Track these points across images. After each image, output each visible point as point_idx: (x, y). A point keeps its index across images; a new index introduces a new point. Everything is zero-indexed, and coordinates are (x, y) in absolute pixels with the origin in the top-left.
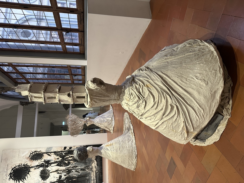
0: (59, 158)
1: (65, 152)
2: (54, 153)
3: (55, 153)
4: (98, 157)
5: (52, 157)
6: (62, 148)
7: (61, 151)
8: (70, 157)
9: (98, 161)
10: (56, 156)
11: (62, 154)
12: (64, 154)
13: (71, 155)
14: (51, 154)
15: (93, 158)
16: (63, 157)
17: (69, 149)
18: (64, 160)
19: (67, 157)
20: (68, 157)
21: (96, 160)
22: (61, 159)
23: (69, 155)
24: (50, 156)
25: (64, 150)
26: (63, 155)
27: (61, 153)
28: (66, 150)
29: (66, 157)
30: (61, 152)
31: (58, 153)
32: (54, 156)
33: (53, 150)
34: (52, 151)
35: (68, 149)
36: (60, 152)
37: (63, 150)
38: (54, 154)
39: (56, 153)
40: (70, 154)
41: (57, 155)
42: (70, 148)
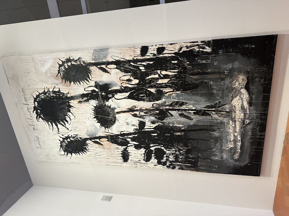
0: (132, 78)
1: (144, 63)
2: (115, 66)
3: (119, 64)
4: (257, 80)
5: (112, 76)
6: (134, 52)
7: (135, 58)
8: (162, 78)
9: (255, 91)
10: (123, 74)
11: (138, 67)
12: (143, 68)
13: (164, 73)
14: (108, 66)
15: (237, 84)
16: (141, 76)
17: (155, 52)
18: (146, 83)
19: (154, 78)
20: (157, 76)
21: (247, 88)
22: (137, 81)
23: (159, 72)
24: (108, 72)
25: (141, 58)
26: (140, 70)
27: (134, 66)
28: (149, 55)
29: (150, 77)
30: (135, 61)
31: (127, 66)
32: (117, 73)
33: (110, 55)
34: (111, 60)
35: (154, 55)
36: (130, 61)
37: (139, 58)
38: (117, 68)
39: (123, 67)
40: (162, 69)
41: (126, 71)
42: (161, 50)
